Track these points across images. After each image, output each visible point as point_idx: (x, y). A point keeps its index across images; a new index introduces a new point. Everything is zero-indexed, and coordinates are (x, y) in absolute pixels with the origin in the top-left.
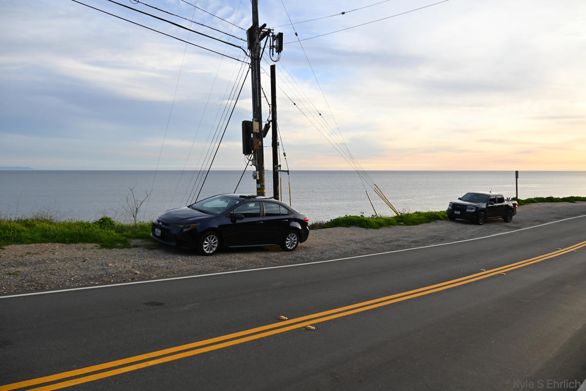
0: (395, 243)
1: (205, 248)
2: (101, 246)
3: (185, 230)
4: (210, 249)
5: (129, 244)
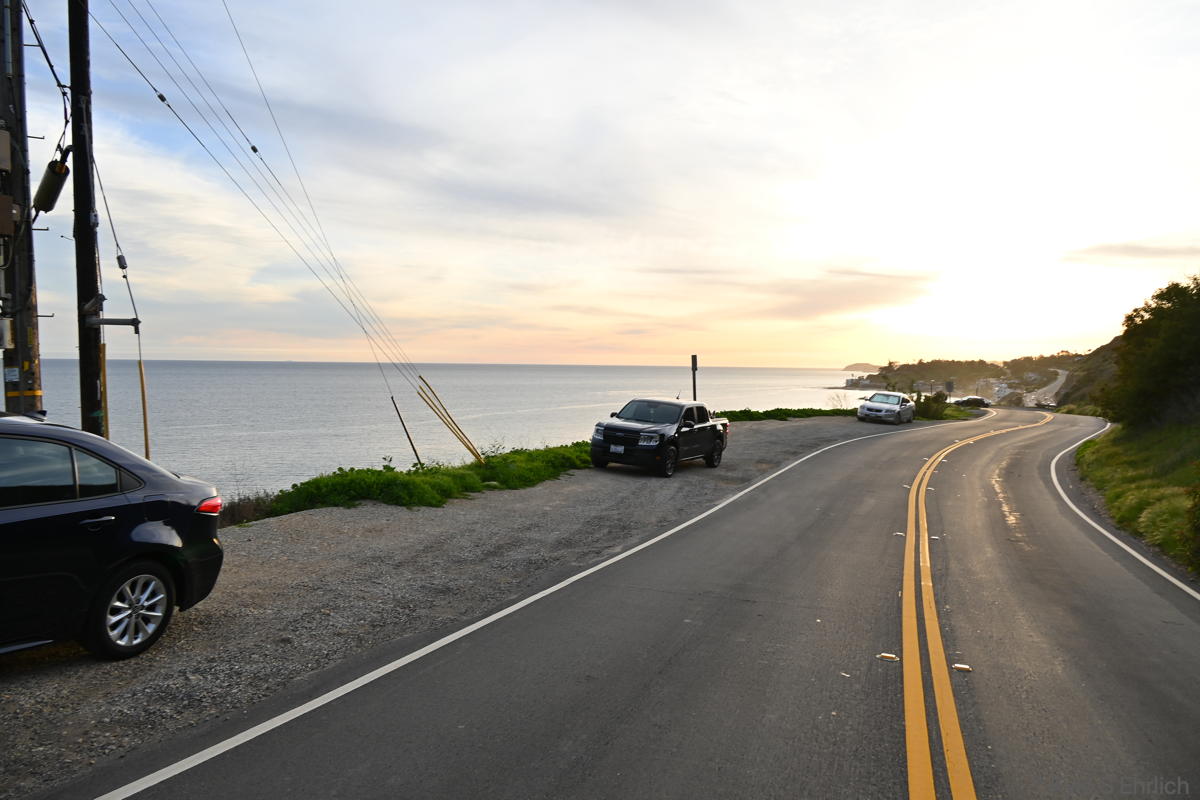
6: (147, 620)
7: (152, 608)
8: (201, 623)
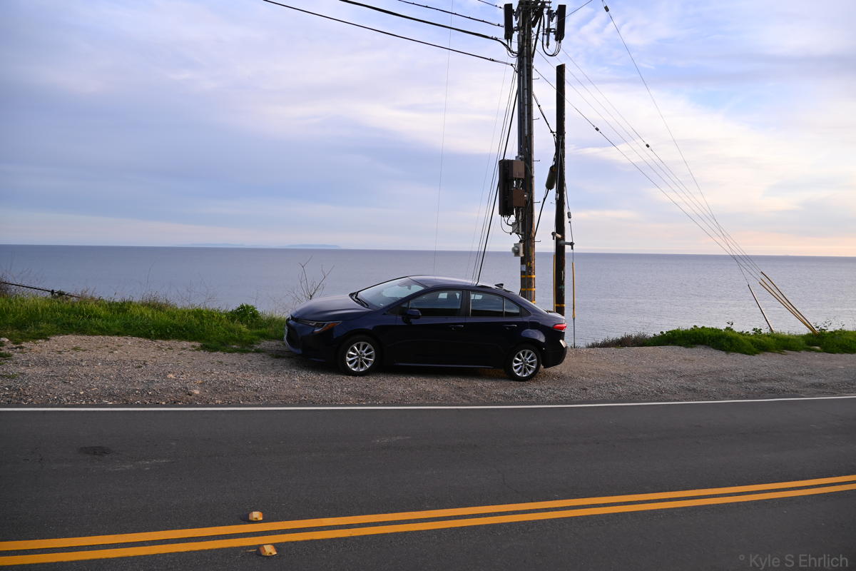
0: (767, 385)
1: (351, 362)
2: (201, 346)
3: (317, 330)
4: (359, 365)
5: (252, 347)
6: (530, 369)
7: (532, 364)
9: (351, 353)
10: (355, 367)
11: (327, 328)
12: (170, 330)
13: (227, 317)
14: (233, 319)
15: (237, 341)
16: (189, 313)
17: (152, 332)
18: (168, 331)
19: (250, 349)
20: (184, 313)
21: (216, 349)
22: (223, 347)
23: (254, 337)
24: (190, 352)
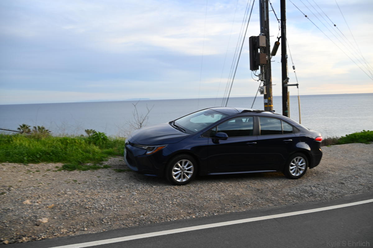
1: (176, 176)
2: (63, 166)
3: (149, 153)
4: (182, 177)
5: (101, 164)
6: (300, 170)
7: (301, 166)
8: (315, 173)
9: (176, 169)
10: (179, 178)
11: (157, 150)
12: (40, 155)
13: (86, 141)
14: (90, 143)
15: (91, 159)
16: (57, 141)
17: (25, 158)
18: (38, 156)
19: (100, 166)
20: (54, 141)
21: (73, 169)
22: (80, 166)
23: (103, 155)
24: (53, 173)
